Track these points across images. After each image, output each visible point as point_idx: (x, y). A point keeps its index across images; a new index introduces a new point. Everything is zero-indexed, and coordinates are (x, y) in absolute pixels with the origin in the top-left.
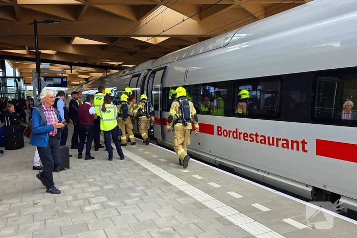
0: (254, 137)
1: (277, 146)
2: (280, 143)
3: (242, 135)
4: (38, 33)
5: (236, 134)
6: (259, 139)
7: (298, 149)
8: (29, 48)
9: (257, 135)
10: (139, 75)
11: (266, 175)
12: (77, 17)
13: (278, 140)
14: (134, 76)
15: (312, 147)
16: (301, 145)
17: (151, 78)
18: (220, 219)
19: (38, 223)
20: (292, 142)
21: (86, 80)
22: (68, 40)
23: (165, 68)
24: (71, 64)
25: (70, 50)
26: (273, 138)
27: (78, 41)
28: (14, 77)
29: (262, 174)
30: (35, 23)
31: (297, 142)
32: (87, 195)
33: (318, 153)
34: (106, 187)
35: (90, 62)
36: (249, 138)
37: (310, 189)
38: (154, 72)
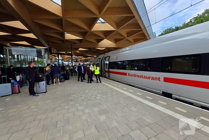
0: (141, 76)
1: (150, 79)
2: (151, 78)
3: (137, 76)
4: (72, 47)
5: (135, 76)
6: (143, 77)
7: (157, 80)
8: (66, 51)
9: (142, 76)
10: (100, 59)
11: (145, 88)
12: (81, 43)
13: (150, 77)
14: (98, 59)
15: (162, 79)
16: (158, 79)
17: (104, 60)
18: (139, 101)
19: (85, 102)
20: (155, 78)
21: (80, 60)
22: (77, 49)
23: (110, 56)
24: (78, 56)
25: (78, 52)
26: (148, 77)
27: (80, 49)
28: (61, 60)
29: (144, 87)
30: (71, 44)
31: (157, 78)
32: (95, 94)
33: (164, 81)
34: (99, 91)
35: (83, 55)
36: (139, 77)
37: (162, 92)
38: (105, 58)
